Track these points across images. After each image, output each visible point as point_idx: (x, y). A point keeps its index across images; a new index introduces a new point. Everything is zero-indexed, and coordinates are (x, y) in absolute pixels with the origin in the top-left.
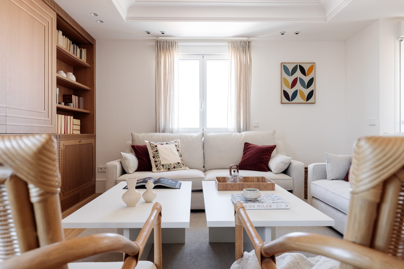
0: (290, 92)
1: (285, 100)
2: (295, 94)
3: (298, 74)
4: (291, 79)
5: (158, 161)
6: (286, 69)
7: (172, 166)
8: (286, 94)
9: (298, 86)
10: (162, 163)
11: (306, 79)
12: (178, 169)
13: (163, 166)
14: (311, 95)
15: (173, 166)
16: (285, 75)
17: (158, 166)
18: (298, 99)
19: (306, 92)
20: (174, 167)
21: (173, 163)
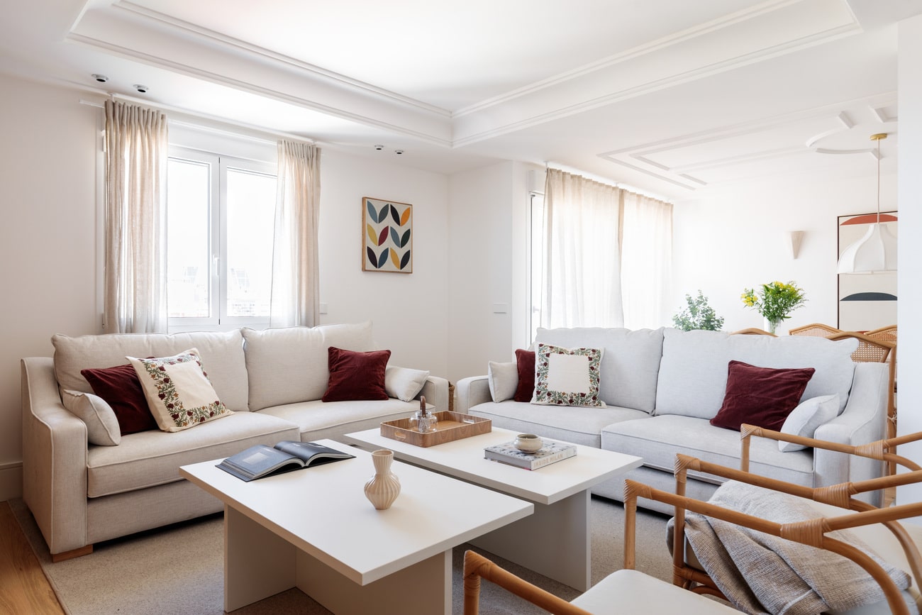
0: (378, 252)
1: (370, 265)
2: (385, 255)
3: (389, 221)
4: (378, 228)
5: (176, 404)
6: (371, 209)
7: (207, 411)
8: (371, 254)
9: (389, 243)
10: (187, 408)
11: (401, 231)
12: (220, 416)
13: (190, 414)
14: (406, 258)
15: (209, 412)
16: (369, 220)
17: (180, 417)
18: (389, 264)
19: (401, 252)
20: (212, 414)
21: (208, 406)
